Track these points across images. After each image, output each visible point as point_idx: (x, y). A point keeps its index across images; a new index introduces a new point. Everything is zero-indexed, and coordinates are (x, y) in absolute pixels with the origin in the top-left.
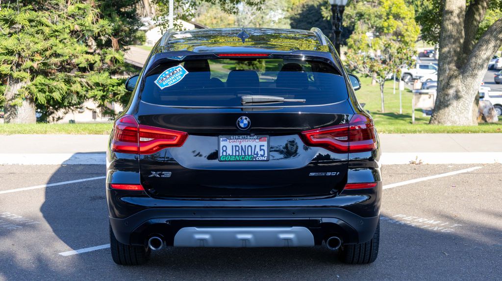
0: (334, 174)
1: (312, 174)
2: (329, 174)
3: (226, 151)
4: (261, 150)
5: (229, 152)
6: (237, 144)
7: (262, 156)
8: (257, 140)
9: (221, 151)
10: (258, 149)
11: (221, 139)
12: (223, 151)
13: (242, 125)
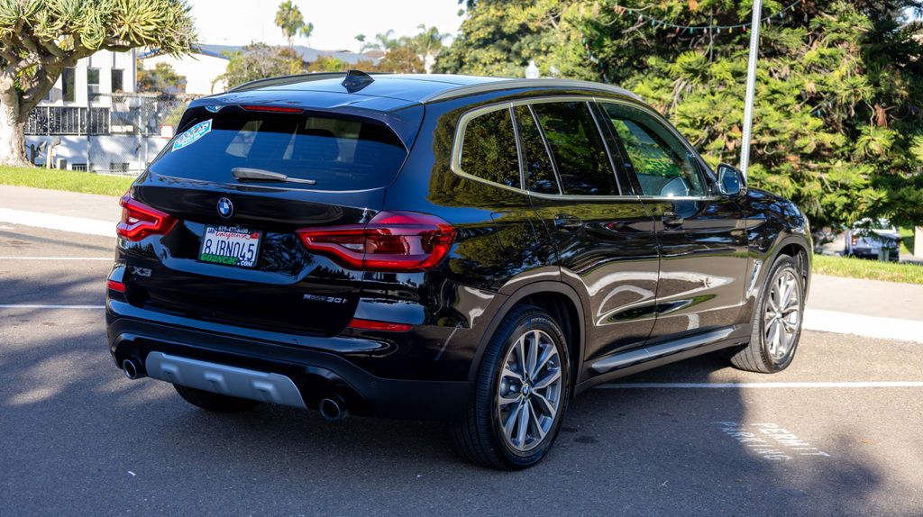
0: (338, 300)
1: (307, 296)
2: (331, 299)
3: (209, 247)
4: (249, 250)
5: (213, 250)
6: (224, 238)
7: (249, 260)
8: (248, 236)
9: (205, 246)
10: (246, 250)
11: (208, 229)
12: (207, 247)
13: (222, 210)
